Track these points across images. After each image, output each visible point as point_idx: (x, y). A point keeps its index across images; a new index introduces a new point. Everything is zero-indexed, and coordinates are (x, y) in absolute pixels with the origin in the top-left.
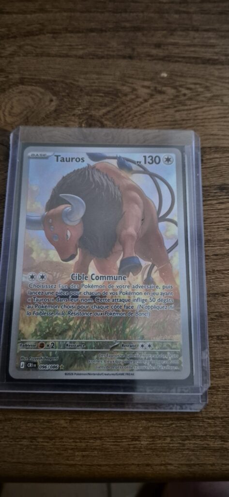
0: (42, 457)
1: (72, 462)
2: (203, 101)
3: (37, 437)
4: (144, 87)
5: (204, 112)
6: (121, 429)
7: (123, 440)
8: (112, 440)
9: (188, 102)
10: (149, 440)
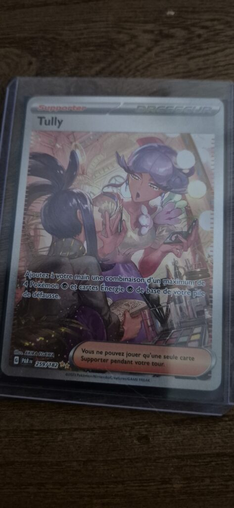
2: (223, 42)
4: (145, 31)
6: (147, 470)
7: (151, 484)
8: (137, 485)
9: (205, 45)
10: (183, 482)
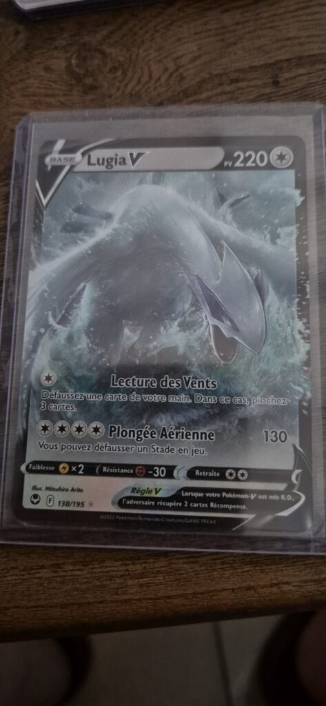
0: (75, 593)
1: (125, 597)
3: (63, 564)
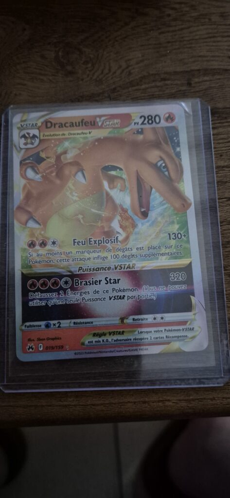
5: (190, 33)
